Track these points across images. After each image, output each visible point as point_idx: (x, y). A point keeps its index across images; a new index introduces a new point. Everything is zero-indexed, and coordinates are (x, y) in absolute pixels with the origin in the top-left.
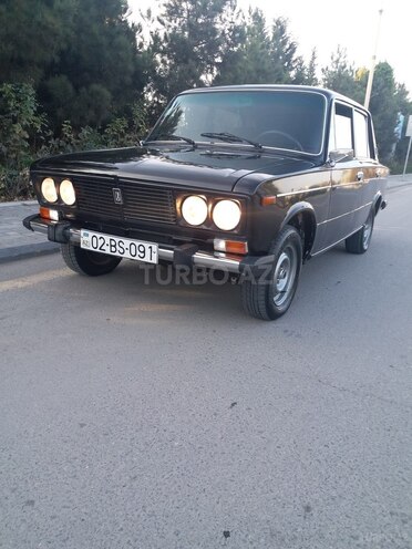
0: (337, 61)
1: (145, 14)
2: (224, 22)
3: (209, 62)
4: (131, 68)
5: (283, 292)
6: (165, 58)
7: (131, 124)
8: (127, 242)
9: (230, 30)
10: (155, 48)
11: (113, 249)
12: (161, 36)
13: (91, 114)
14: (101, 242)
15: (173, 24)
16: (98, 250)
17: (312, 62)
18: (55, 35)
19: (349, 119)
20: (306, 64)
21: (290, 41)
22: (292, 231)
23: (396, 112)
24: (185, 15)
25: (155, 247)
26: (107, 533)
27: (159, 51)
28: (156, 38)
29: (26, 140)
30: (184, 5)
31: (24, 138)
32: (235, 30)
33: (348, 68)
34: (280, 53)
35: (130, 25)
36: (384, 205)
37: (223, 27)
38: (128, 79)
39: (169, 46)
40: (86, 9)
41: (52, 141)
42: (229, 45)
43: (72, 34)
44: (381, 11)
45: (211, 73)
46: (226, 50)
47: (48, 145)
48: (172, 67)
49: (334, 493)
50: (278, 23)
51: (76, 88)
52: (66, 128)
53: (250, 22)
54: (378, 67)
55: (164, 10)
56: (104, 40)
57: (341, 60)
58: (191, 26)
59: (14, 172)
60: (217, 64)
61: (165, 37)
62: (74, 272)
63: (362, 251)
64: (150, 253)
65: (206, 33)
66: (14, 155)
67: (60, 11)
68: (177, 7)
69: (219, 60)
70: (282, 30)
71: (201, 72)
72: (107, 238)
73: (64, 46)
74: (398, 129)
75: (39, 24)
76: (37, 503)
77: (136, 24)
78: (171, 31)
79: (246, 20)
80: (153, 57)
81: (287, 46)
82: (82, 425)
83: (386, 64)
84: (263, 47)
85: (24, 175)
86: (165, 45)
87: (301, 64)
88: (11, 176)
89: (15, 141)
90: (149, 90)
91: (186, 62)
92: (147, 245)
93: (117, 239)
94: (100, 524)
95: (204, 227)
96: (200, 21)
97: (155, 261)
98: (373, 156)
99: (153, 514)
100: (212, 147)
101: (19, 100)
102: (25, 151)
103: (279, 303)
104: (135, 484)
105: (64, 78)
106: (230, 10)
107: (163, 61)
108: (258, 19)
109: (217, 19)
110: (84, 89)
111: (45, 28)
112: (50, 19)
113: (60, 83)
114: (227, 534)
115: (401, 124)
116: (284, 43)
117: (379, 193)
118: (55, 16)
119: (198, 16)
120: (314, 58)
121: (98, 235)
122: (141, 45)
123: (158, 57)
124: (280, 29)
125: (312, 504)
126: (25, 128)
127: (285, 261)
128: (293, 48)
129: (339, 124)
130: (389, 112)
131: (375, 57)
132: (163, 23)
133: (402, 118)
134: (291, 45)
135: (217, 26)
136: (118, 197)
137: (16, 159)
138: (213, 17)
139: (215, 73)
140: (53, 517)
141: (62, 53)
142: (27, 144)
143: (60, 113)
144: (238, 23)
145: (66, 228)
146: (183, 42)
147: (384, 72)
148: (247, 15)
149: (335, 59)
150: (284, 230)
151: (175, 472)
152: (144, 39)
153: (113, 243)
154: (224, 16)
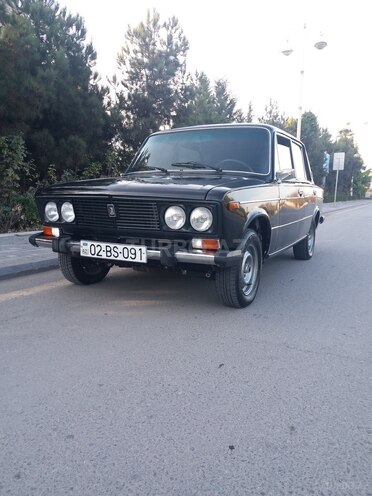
0: (270, 112)
1: (111, 79)
2: (177, 83)
3: (166, 116)
4: (102, 121)
5: (249, 285)
6: (129, 113)
7: (104, 167)
8: (120, 247)
9: (182, 89)
10: (121, 106)
11: (109, 254)
12: (126, 96)
13: (69, 161)
14: (98, 249)
15: (135, 87)
16: (95, 256)
17: (249, 114)
18: (41, 97)
19: (288, 149)
20: (245, 115)
21: (230, 97)
22: (252, 233)
23: (322, 151)
24: (144, 79)
25: (144, 249)
26: (136, 452)
27: (124, 108)
28: (121, 98)
29: (18, 182)
30: (143, 71)
31: (15, 180)
32: (186, 89)
33: (280, 117)
34: (223, 107)
35: (100, 88)
36: (322, 220)
37: (175, 87)
38: (100, 131)
39: (133, 103)
40: (64, 77)
41: (39, 183)
42: (182, 101)
43: (54, 97)
44: (302, 72)
45: (168, 124)
46: (179, 105)
47: (35, 186)
48: (135, 121)
49: (312, 418)
50: (219, 84)
51: (57, 139)
52: (51, 170)
53: (197, 84)
54: (304, 116)
55: (127, 76)
56: (79, 100)
57: (274, 111)
58: (150, 88)
59: (7, 209)
60: (173, 117)
61: (129, 97)
62: (69, 283)
63: (309, 257)
64: (140, 254)
65: (163, 92)
66: (7, 195)
67: (43, 78)
68: (137, 73)
69: (174, 113)
70: (224, 89)
71: (160, 124)
72: (103, 245)
73: (47, 106)
74: (326, 165)
75: (26, 88)
76: (75, 437)
77: (105, 87)
78: (133, 92)
79: (194, 82)
80: (119, 113)
81: (228, 102)
82: (101, 385)
83: (311, 113)
84: (209, 102)
85: (17, 211)
86: (129, 103)
87: (240, 116)
88: (5, 212)
89: (8, 182)
90: (117, 140)
91: (147, 116)
92: (137, 248)
93: (112, 246)
94: (130, 447)
95: (184, 230)
96: (157, 83)
97: (144, 260)
98: (309, 179)
99: (170, 438)
100: (181, 174)
101: (11, 149)
102: (17, 191)
103: (247, 293)
104: (152, 421)
105: (46, 132)
106: (181, 75)
107: (128, 117)
108: (203, 80)
109: (171, 81)
110: (63, 140)
111: (32, 92)
112: (35, 85)
113: (44, 136)
114: (232, 448)
115: (328, 161)
116: (226, 99)
117: (317, 208)
118: (39, 83)
119: (155, 80)
120: (250, 111)
121: (96, 244)
122: (109, 104)
123: (123, 113)
124: (221, 89)
125: (295, 425)
126: (16, 171)
127: (248, 258)
128: (233, 103)
129: (281, 151)
130: (317, 151)
131: (301, 108)
132: (126, 86)
133: (328, 156)
134: (231, 101)
135: (171, 87)
136: (112, 212)
137: (8, 198)
138: (167, 79)
139: (171, 123)
140: (91, 445)
141: (44, 112)
142: (18, 185)
143: (43, 160)
144: (188, 83)
145: (67, 241)
146: (144, 100)
147: (309, 120)
148: (194, 78)
149: (269, 110)
150: (247, 232)
151: (183, 411)
152: (111, 99)
153: (109, 249)
154: (176, 78)
